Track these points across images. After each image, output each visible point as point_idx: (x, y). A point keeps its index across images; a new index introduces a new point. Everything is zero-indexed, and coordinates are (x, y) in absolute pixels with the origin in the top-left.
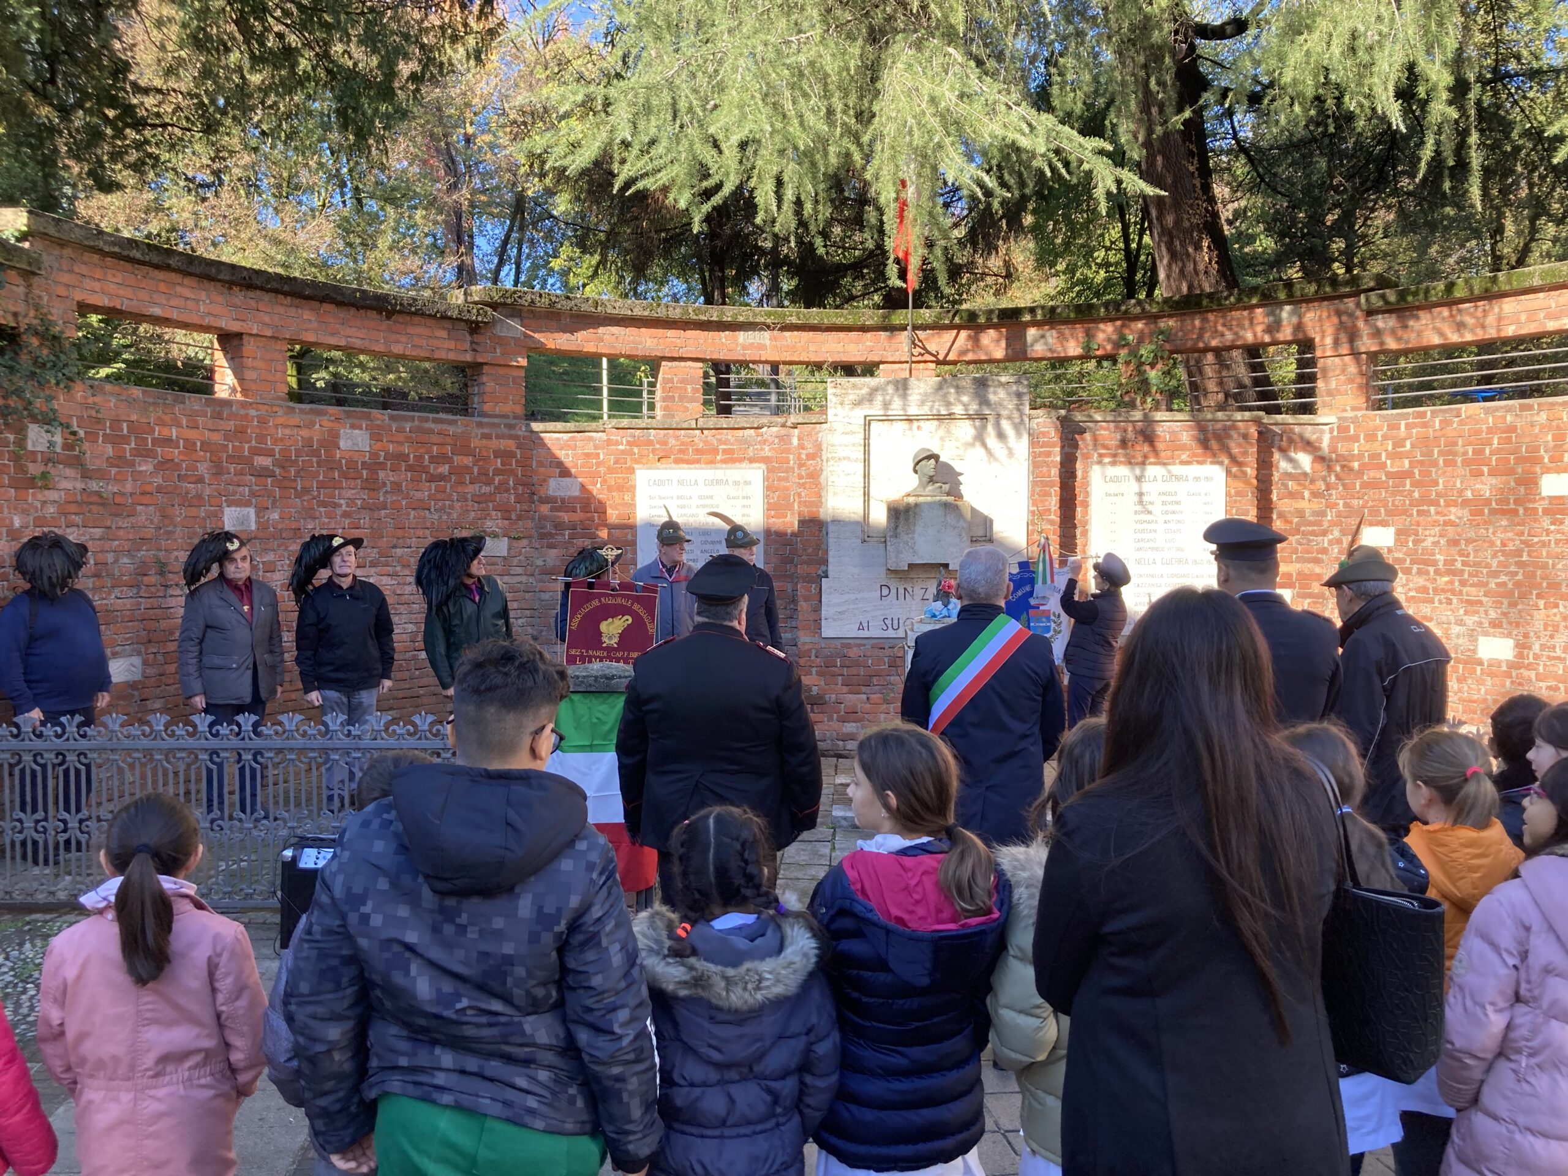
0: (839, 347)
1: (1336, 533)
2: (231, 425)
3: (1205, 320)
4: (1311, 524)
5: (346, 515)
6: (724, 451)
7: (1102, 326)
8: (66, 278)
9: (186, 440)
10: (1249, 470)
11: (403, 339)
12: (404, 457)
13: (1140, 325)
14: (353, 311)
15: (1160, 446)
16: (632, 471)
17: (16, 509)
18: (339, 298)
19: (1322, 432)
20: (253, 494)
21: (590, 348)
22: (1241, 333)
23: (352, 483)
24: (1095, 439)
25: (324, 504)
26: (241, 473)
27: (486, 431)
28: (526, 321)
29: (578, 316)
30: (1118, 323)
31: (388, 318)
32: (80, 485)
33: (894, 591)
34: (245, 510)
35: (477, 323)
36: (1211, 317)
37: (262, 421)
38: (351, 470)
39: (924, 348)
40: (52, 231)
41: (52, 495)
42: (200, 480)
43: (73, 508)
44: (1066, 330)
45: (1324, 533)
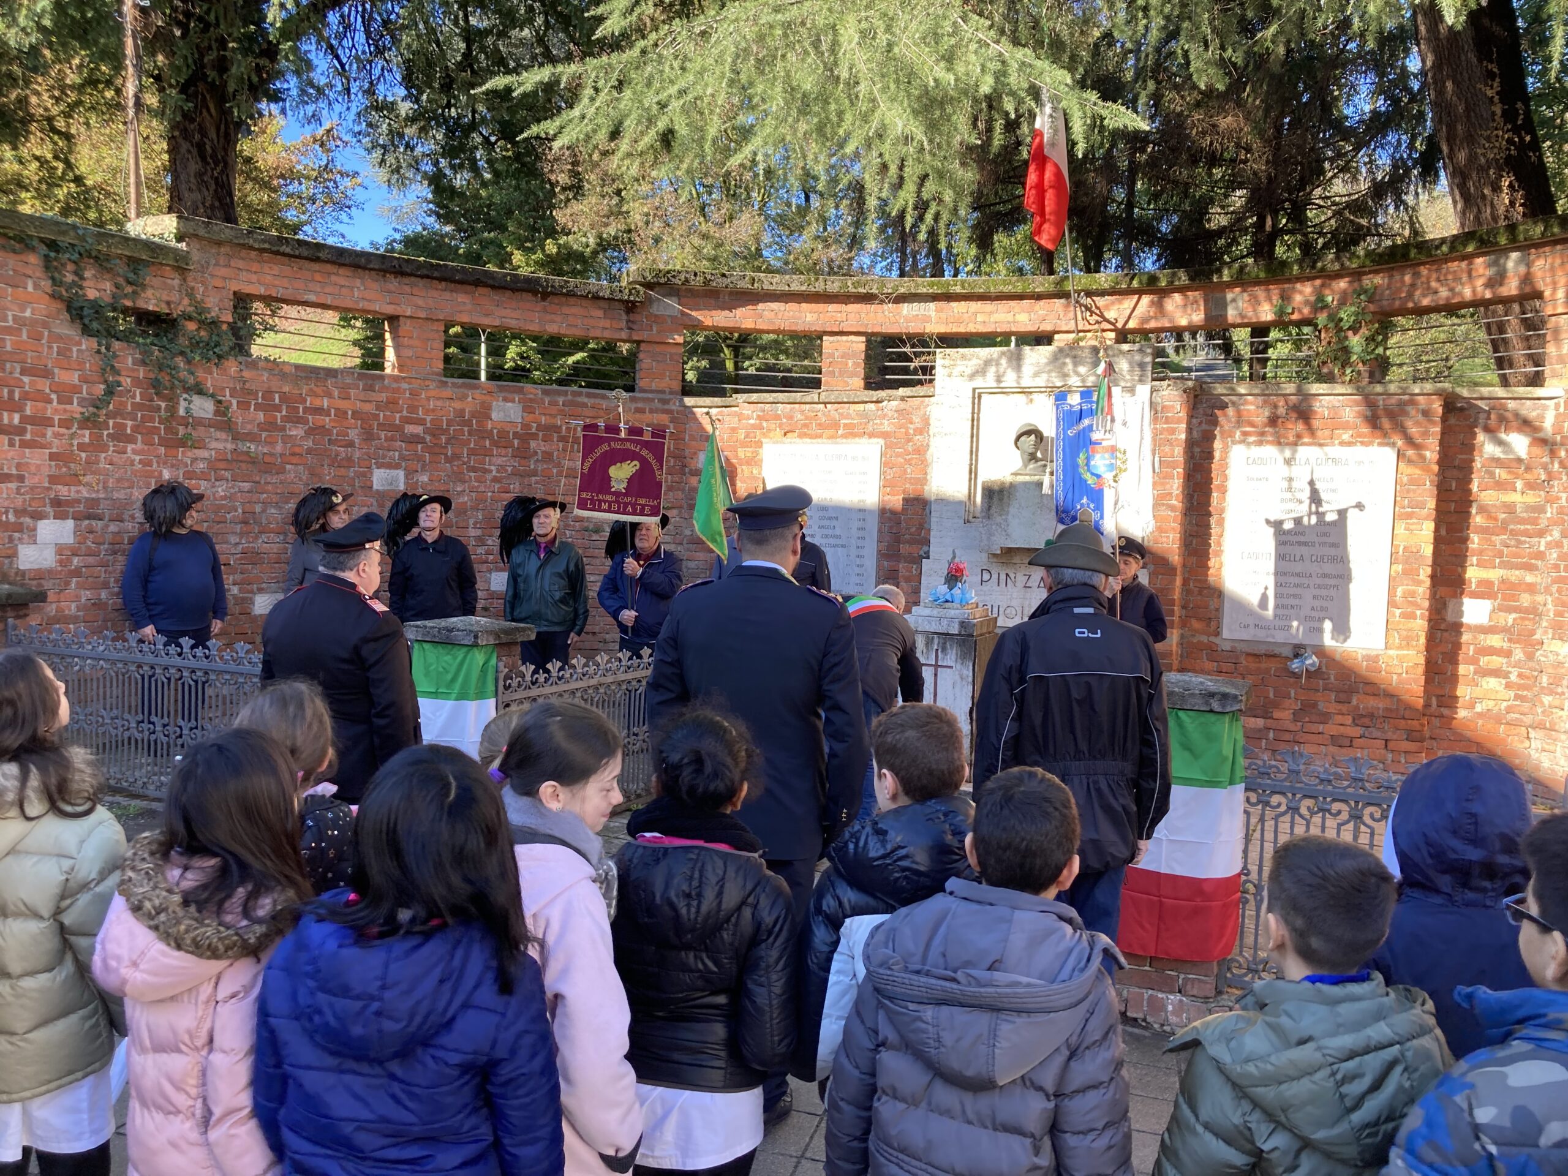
0: (1009, 317)
1: (1556, 534)
2: (383, 397)
3: (1417, 275)
4: (1523, 521)
5: (495, 480)
6: (845, 425)
7: (1298, 286)
8: (223, 272)
9: (337, 410)
10: (1428, 454)
11: (558, 319)
12: (557, 429)
13: (1342, 284)
14: (508, 293)
15: (1316, 423)
16: (759, 444)
17: (165, 463)
18: (490, 282)
19: (1545, 408)
20: (402, 458)
21: (748, 324)
22: (1458, 288)
23: (503, 451)
24: (1239, 414)
25: (474, 469)
26: (392, 439)
27: (640, 405)
28: (684, 300)
29: (737, 293)
30: (1318, 282)
31: (544, 299)
32: (230, 446)
33: (995, 576)
34: (394, 472)
35: (633, 303)
36: (1424, 271)
37: (414, 394)
38: (502, 439)
39: (1102, 316)
40: (202, 232)
41: (204, 454)
42: (351, 444)
43: (222, 465)
44: (1259, 292)
45: (1541, 534)
